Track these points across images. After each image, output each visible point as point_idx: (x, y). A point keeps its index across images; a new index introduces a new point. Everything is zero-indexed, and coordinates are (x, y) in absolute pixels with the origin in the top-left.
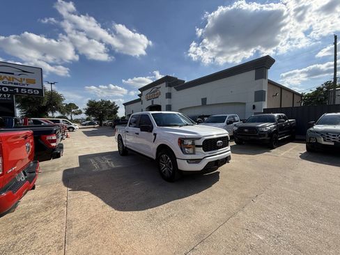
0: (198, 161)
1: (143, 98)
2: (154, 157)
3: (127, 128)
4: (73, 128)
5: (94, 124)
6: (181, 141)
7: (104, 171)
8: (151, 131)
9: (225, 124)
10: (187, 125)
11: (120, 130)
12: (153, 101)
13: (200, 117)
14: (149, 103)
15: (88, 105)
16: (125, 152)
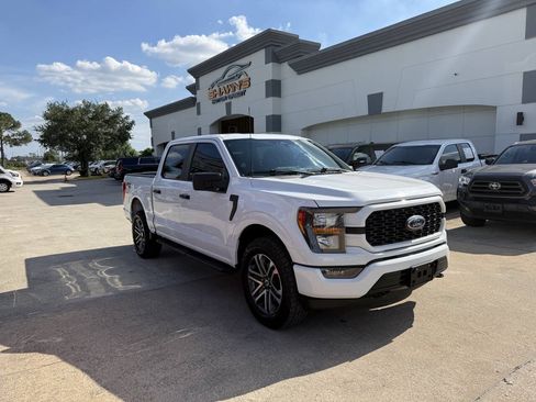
0: (353, 271)
1: (203, 96)
2: (232, 261)
3: (157, 180)
4: (9, 184)
5: (65, 171)
6: (306, 216)
7: (96, 300)
8: (223, 190)
9: (434, 167)
10: (324, 171)
11: (137, 186)
12: (229, 106)
13: (361, 149)
14: (220, 112)
15: (46, 117)
16: (151, 246)
